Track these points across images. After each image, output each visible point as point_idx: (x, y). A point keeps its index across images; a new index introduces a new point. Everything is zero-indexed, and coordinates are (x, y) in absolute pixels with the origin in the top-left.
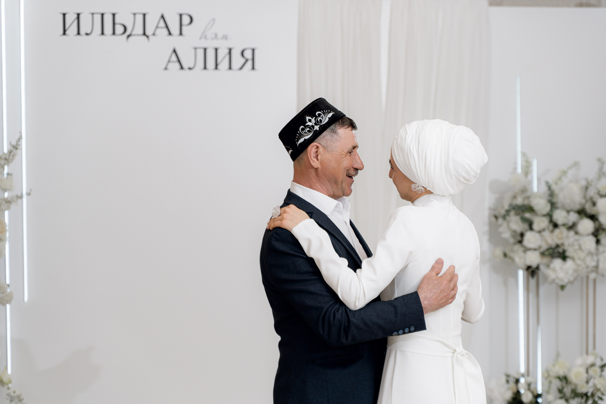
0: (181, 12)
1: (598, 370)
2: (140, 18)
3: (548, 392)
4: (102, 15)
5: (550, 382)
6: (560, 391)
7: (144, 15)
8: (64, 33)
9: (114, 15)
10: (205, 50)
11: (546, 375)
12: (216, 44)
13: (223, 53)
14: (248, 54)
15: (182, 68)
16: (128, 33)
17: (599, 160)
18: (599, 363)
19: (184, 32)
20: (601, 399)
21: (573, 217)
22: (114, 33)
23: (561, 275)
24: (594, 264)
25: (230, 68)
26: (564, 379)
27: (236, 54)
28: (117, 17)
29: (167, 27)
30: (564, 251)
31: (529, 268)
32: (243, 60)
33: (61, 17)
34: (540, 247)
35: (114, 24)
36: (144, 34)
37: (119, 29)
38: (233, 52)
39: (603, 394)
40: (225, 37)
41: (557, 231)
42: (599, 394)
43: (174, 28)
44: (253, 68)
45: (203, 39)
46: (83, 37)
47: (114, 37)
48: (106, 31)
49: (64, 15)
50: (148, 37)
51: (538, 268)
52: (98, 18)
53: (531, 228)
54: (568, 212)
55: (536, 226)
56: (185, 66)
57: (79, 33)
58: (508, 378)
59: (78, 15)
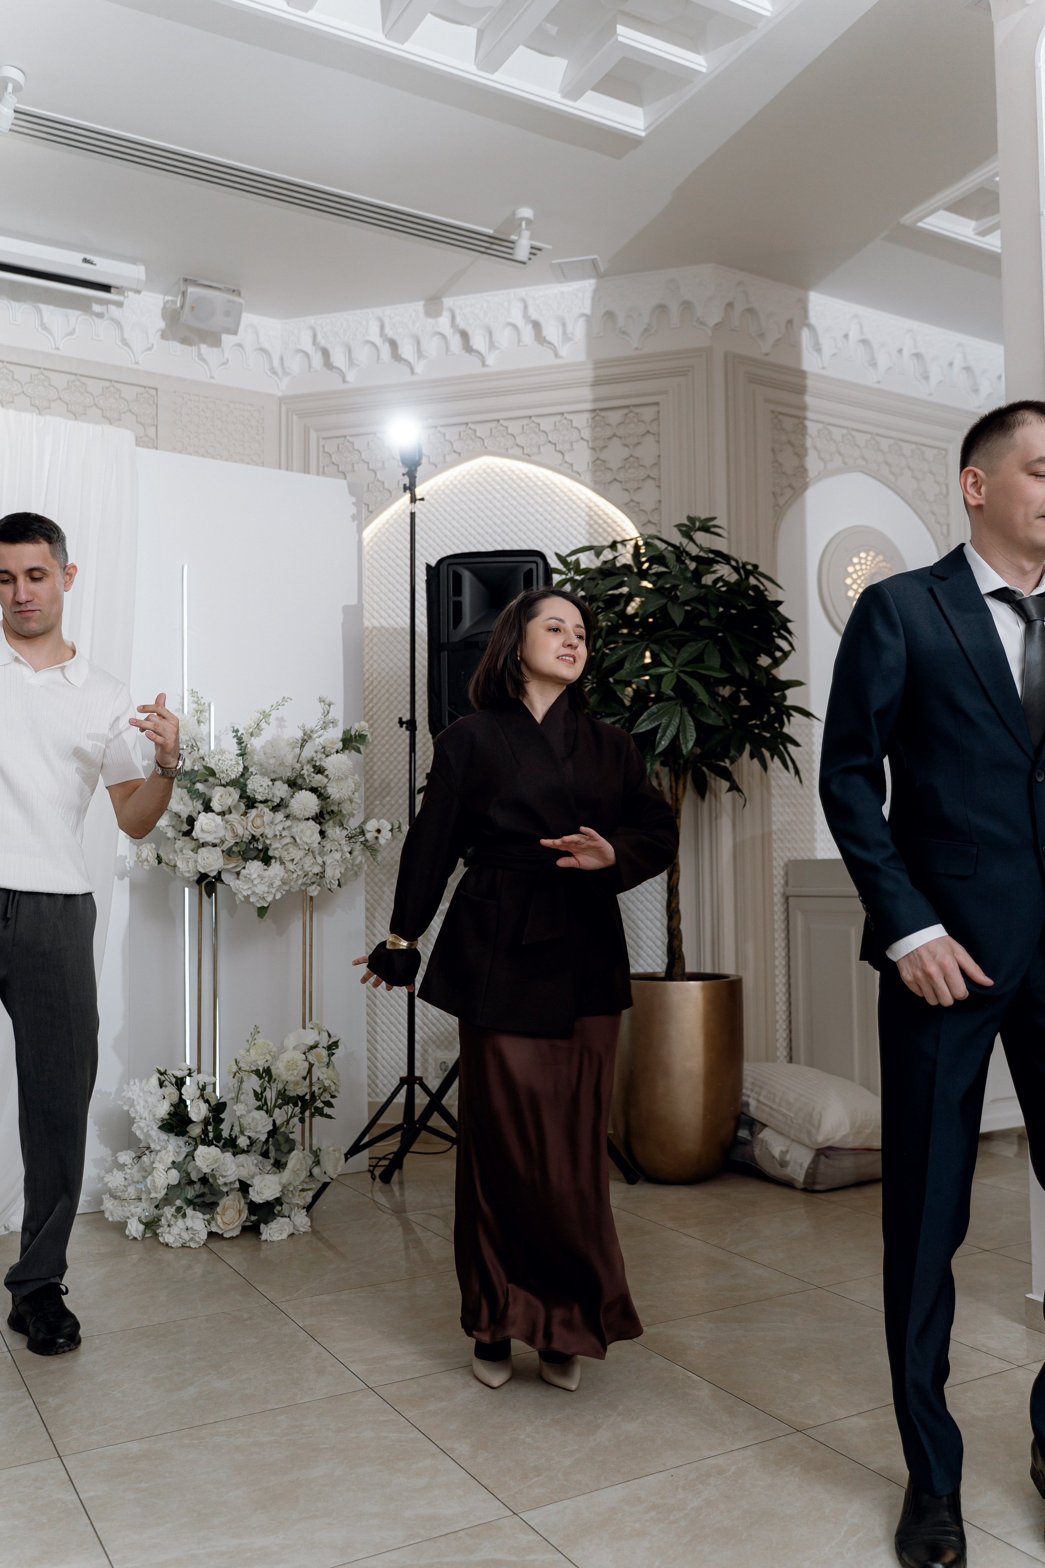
1: (325, 1053)
3: (237, 1100)
5: (242, 1081)
6: (258, 1096)
11: (234, 1068)
17: (321, 700)
18: (324, 1041)
20: (329, 1104)
21: (281, 790)
23: (261, 889)
24: (317, 869)
26: (266, 1074)
30: (266, 849)
31: (203, 877)
34: (223, 842)
39: (333, 1097)
41: (253, 813)
42: (327, 1097)
51: (218, 878)
53: (208, 808)
54: (273, 780)
55: (215, 805)
58: (163, 1078)
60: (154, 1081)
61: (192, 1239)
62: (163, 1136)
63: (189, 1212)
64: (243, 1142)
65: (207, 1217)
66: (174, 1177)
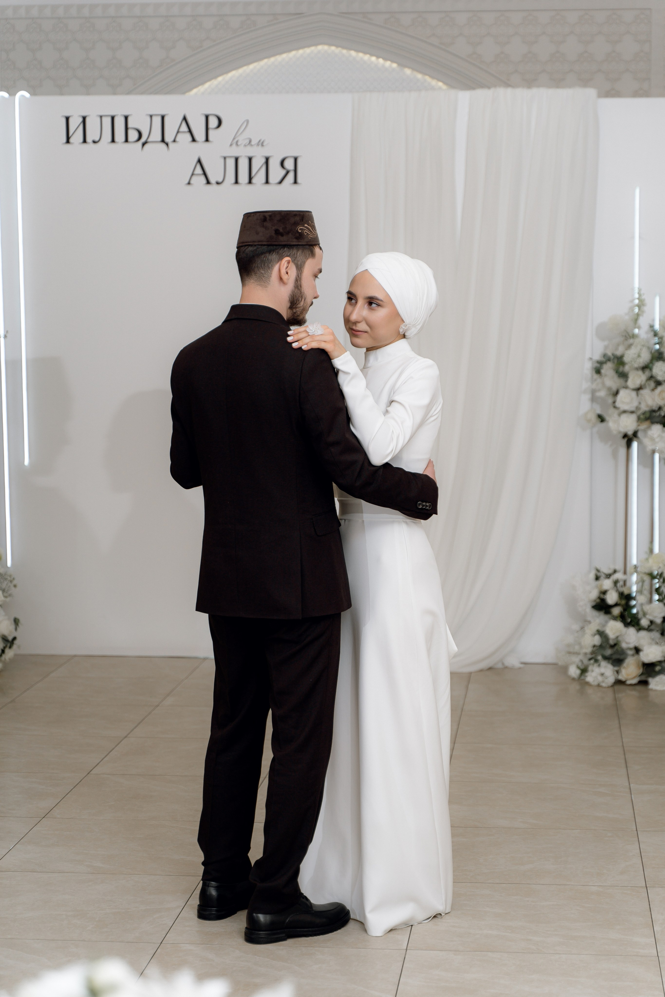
0: (207, 112)
2: (157, 121)
4: (113, 118)
7: (163, 118)
8: (68, 141)
9: (126, 118)
10: (237, 160)
12: (250, 152)
13: (258, 163)
14: (289, 164)
15: (208, 182)
16: (143, 139)
19: (210, 138)
22: (126, 140)
25: (267, 182)
27: (274, 165)
28: (130, 120)
29: (190, 131)
31: (624, 436)
32: (283, 172)
33: (64, 121)
36: (163, 140)
37: (133, 135)
38: (271, 162)
40: (261, 144)
41: (659, 390)
43: (199, 133)
44: (295, 182)
45: (234, 145)
46: (90, 146)
47: (126, 145)
48: (116, 139)
49: (67, 119)
50: (167, 144)
51: (635, 434)
52: (107, 122)
53: (626, 385)
55: (631, 383)
56: (212, 180)
57: (85, 141)
58: (599, 574)
59: (84, 119)
60: (592, 576)
61: (603, 682)
62: (595, 613)
63: (604, 663)
64: (644, 622)
65: (616, 668)
66: (597, 640)
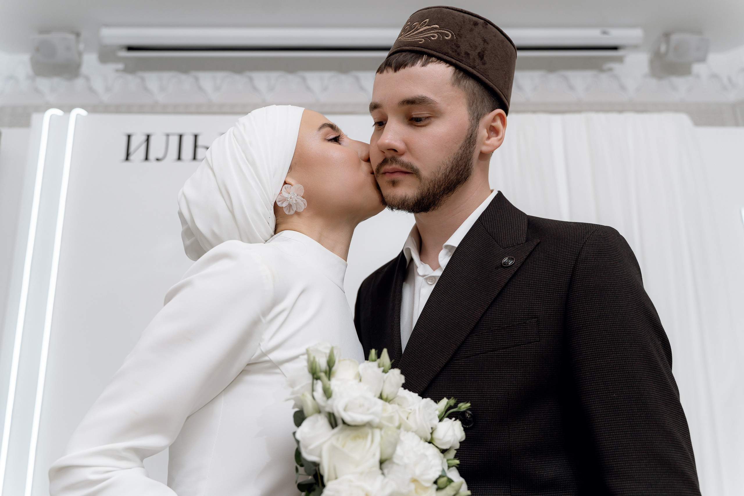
4: (181, 136)
8: (127, 159)
9: (196, 136)
22: (194, 158)
28: (200, 138)
33: (125, 139)
35: (195, 146)
37: (202, 153)
46: (152, 164)
47: (194, 163)
48: (183, 157)
49: (129, 137)
52: (174, 141)
57: (147, 159)
59: (148, 137)
